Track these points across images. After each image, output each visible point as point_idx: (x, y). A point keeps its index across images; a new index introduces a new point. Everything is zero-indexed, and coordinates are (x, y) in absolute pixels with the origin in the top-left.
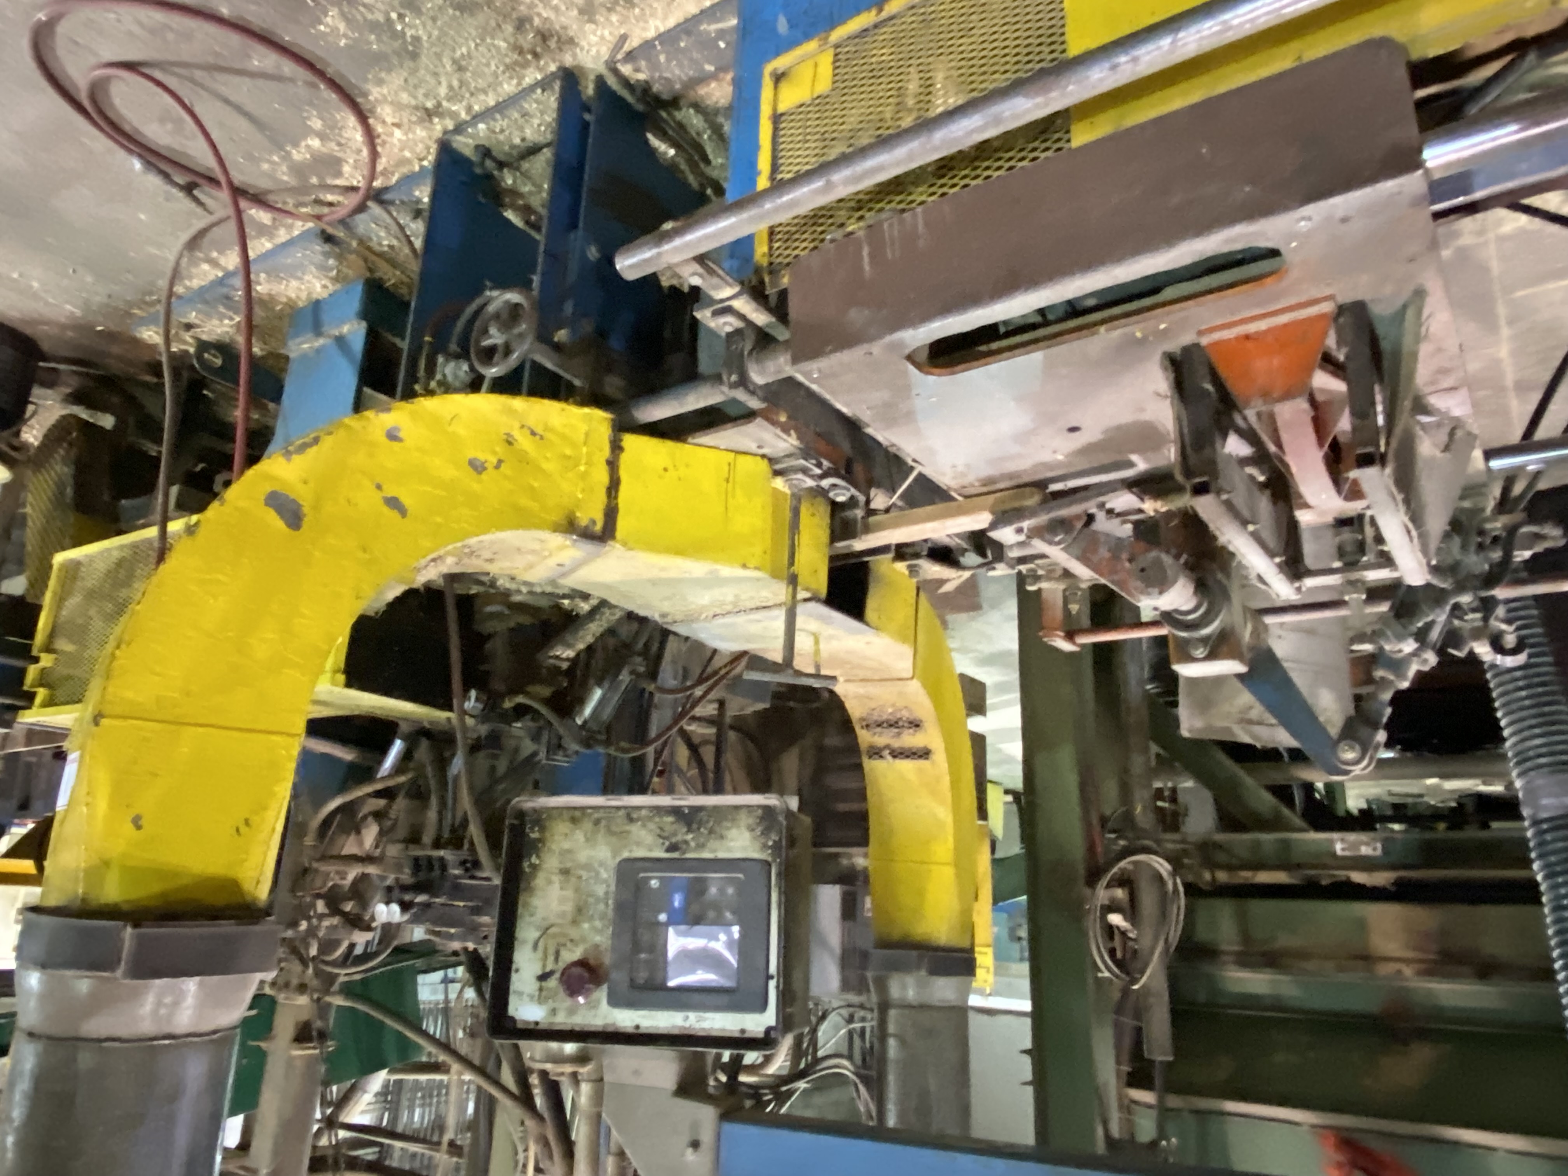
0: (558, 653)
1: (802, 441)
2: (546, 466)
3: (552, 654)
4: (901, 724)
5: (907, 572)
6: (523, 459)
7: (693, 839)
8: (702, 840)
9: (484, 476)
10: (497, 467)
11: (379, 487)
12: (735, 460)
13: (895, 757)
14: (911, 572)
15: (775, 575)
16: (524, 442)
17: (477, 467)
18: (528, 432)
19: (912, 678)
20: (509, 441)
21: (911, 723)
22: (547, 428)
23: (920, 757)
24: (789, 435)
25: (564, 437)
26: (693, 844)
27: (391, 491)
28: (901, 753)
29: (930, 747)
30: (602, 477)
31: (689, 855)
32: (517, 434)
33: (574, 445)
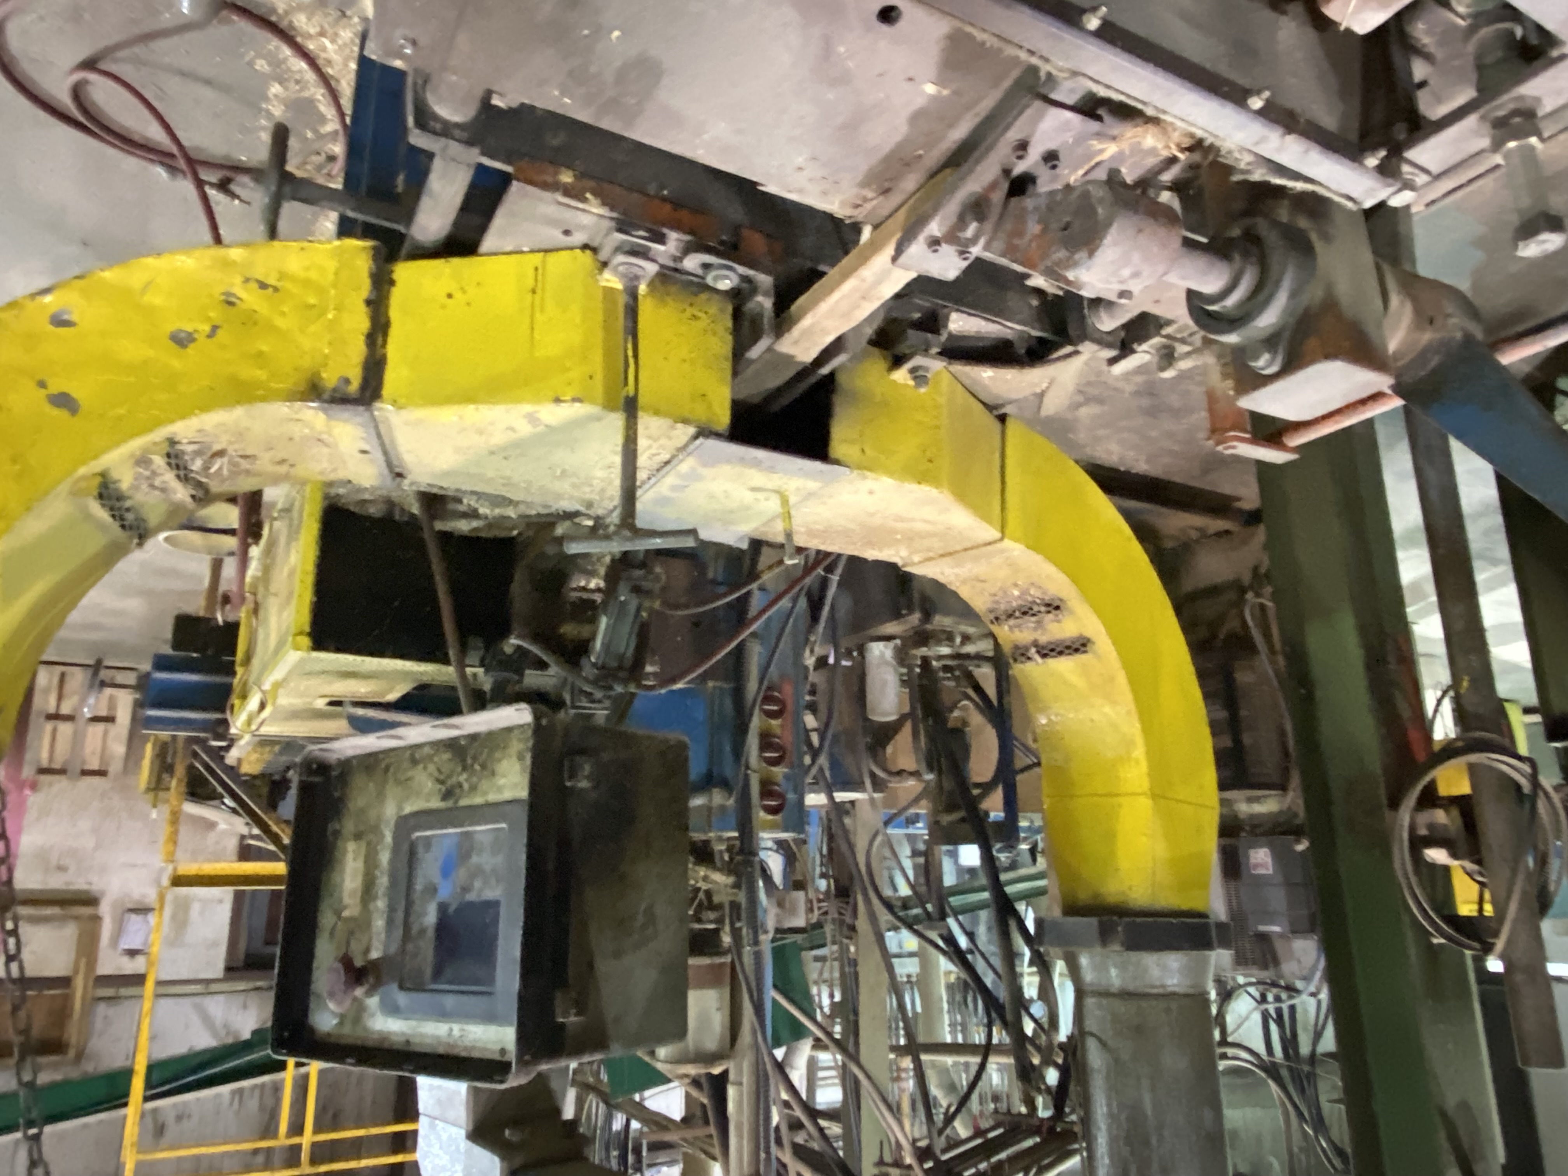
0: (583, 583)
1: (612, 208)
2: (280, 323)
3: (574, 585)
4: (1036, 608)
5: (911, 383)
6: (250, 320)
7: (466, 780)
8: (475, 779)
9: (191, 350)
10: (212, 334)
11: (42, 384)
12: (544, 262)
13: (1044, 656)
14: (915, 378)
15: (609, 406)
16: (250, 298)
17: (182, 340)
18: (255, 286)
19: (1002, 539)
20: (229, 302)
21: (1048, 605)
22: (282, 275)
23: (1077, 650)
24: (584, 200)
25: (307, 283)
26: (466, 786)
27: (55, 387)
28: (1052, 650)
29: (1088, 633)
30: (361, 321)
31: (463, 802)
32: (239, 290)
33: (321, 291)
